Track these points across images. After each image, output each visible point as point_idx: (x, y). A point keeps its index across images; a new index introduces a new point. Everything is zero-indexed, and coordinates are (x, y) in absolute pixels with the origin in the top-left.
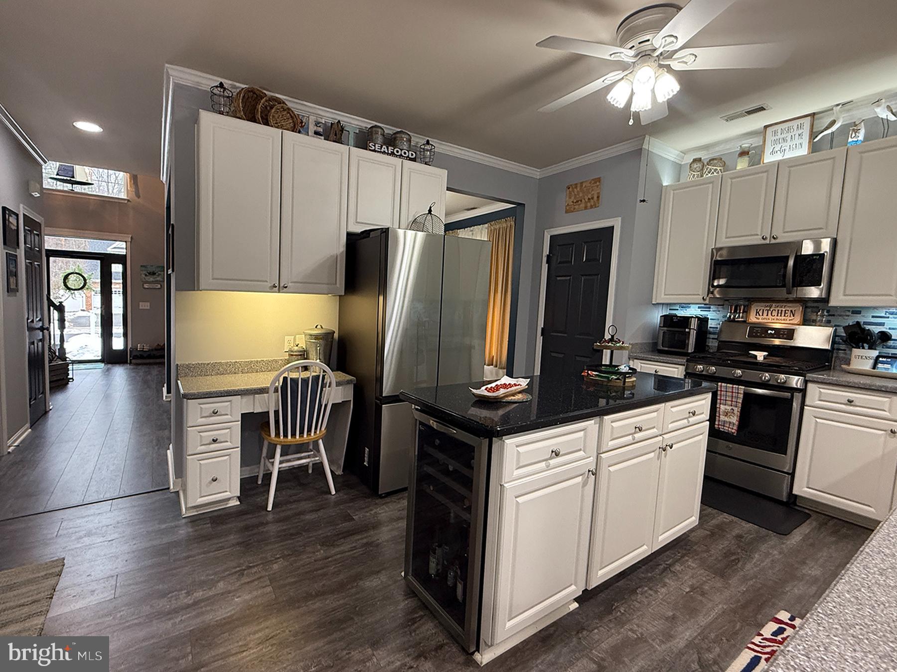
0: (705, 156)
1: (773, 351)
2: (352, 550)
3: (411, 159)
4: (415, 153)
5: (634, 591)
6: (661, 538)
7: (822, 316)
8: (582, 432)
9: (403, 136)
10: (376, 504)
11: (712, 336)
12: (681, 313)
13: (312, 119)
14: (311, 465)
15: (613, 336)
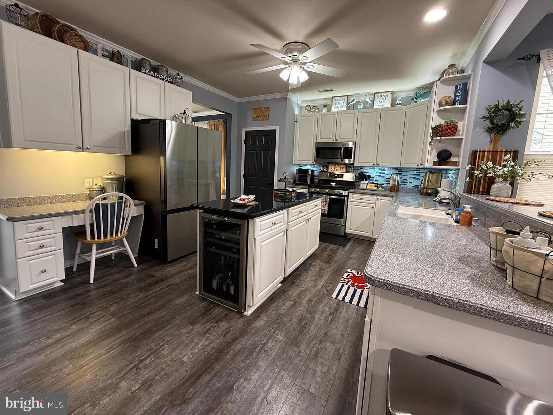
0: (311, 105)
1: (337, 182)
2: (160, 290)
3: (169, 82)
4: (172, 79)
5: (300, 275)
6: (307, 254)
7: (352, 169)
8: (282, 215)
9: (164, 68)
10: (167, 267)
11: (315, 177)
12: (304, 168)
13: (100, 46)
14: (114, 254)
15: (285, 177)
